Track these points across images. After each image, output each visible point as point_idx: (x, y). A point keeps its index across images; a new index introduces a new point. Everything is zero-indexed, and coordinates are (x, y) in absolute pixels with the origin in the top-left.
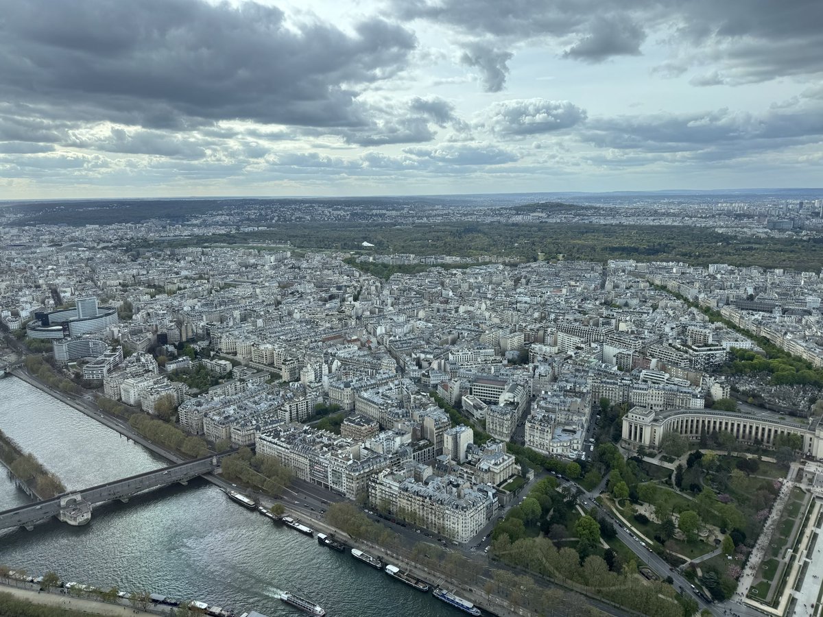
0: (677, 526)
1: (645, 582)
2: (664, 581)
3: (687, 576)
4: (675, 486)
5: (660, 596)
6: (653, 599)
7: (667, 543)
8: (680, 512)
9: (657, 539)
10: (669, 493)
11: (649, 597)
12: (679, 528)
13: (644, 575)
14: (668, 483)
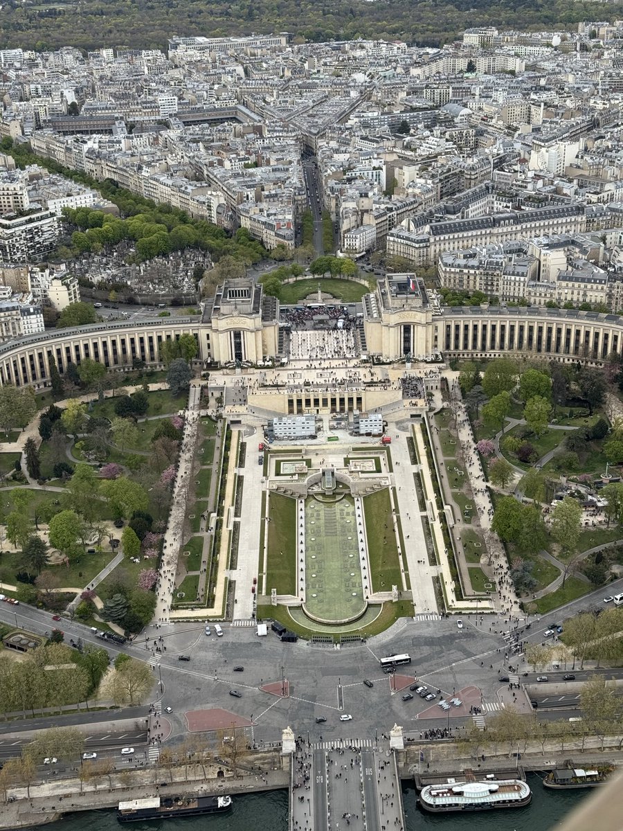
0: (48, 544)
1: (19, 658)
2: (48, 644)
3: (81, 617)
4: (29, 480)
5: (48, 668)
6: (39, 679)
7: (40, 579)
8: (48, 520)
9: (23, 578)
10: (22, 495)
11: (30, 680)
12: (53, 545)
13: (14, 647)
14: (18, 478)
